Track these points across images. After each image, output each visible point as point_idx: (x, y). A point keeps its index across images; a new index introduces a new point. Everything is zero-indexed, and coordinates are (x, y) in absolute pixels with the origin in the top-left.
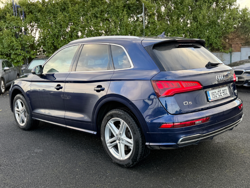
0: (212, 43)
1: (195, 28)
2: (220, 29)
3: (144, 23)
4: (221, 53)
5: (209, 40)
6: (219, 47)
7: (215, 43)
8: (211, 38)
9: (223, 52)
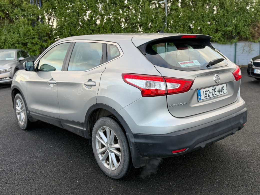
0: (240, 31)
1: (221, 15)
2: (249, 17)
3: (166, 11)
4: (249, 43)
5: (237, 28)
6: (248, 36)
7: (243, 31)
8: (239, 26)
9: (252, 42)
